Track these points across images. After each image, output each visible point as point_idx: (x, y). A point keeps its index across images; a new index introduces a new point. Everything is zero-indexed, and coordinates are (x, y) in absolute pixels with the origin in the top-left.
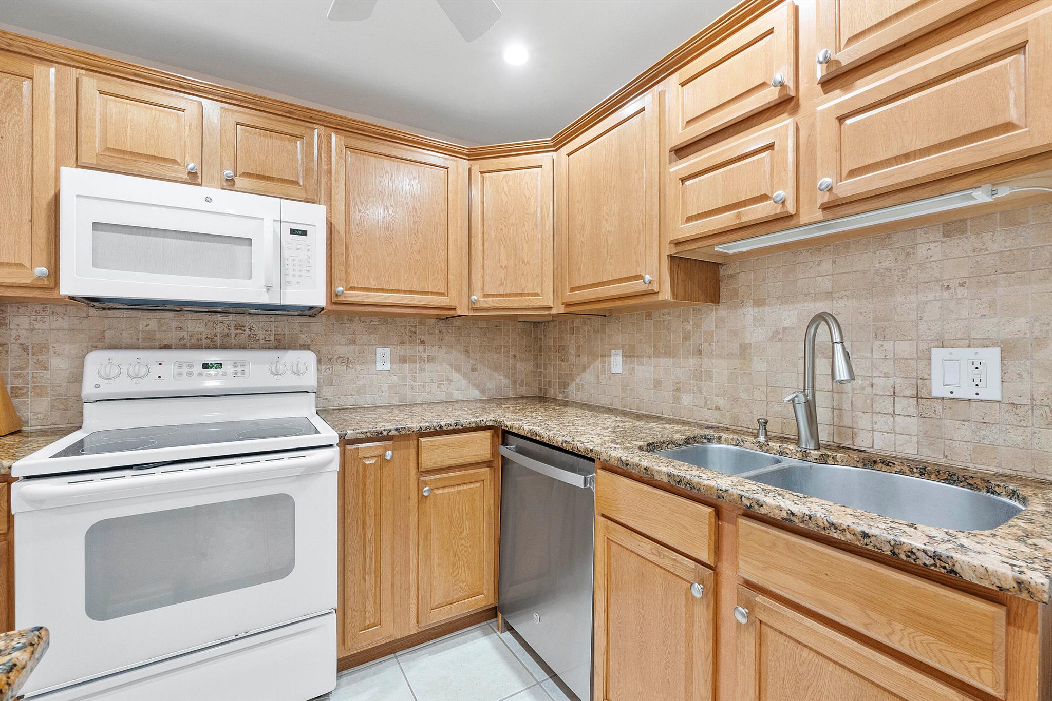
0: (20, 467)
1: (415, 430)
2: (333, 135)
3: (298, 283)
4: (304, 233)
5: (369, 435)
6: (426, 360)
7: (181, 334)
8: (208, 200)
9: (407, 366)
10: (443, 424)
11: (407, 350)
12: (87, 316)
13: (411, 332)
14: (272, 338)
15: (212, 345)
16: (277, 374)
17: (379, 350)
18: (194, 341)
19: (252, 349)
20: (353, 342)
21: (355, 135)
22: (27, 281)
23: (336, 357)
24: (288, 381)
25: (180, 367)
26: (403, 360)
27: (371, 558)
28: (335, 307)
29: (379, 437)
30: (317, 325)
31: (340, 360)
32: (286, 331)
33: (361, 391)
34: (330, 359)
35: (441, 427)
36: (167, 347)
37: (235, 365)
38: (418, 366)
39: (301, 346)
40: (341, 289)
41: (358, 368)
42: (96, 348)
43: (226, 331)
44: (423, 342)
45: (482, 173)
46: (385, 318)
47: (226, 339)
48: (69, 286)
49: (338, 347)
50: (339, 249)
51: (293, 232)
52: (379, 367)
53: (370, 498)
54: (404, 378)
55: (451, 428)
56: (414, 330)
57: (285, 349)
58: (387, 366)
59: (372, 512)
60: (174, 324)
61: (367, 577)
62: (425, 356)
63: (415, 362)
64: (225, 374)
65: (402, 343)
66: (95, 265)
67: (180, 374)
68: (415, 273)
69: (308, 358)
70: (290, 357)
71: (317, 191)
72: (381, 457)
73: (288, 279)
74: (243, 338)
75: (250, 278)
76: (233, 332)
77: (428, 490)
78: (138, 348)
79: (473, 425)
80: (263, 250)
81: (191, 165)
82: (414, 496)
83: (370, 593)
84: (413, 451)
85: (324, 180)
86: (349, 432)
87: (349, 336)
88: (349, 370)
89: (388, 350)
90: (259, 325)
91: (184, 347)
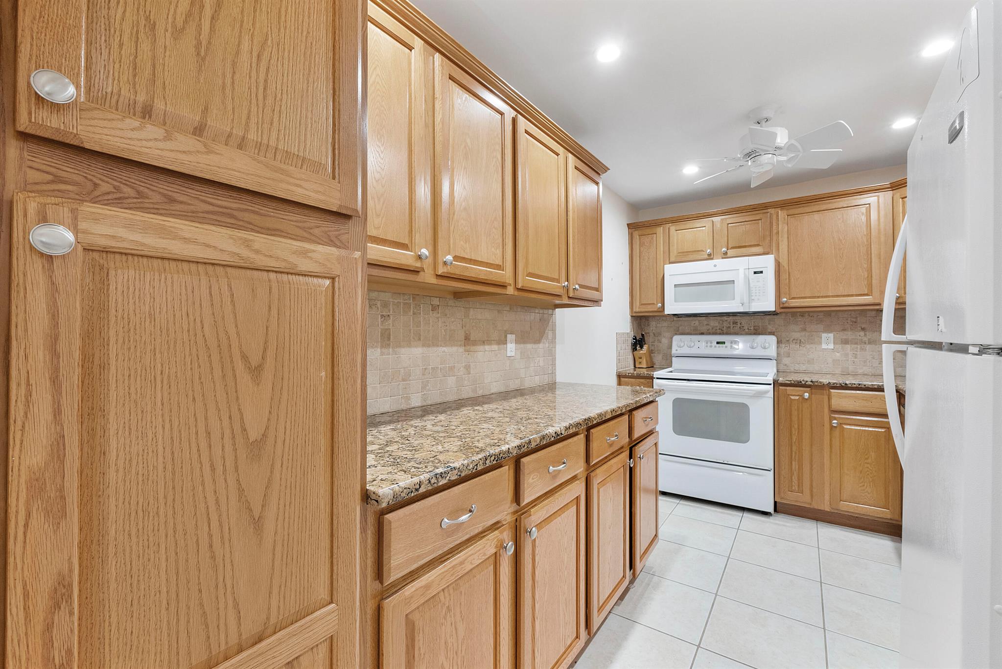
0: (656, 374)
1: (825, 384)
2: (780, 211)
3: (758, 299)
4: (761, 272)
5: (793, 382)
6: (867, 342)
7: (709, 327)
8: (715, 266)
9: (848, 346)
10: (847, 382)
11: (849, 335)
12: (673, 321)
13: (853, 322)
14: (752, 328)
15: (722, 333)
16: (752, 348)
17: (824, 335)
18: (714, 331)
19: (741, 334)
20: (804, 330)
22: (656, 309)
23: (792, 339)
24: (759, 352)
25: (707, 343)
26: (846, 342)
27: (796, 453)
28: (783, 310)
29: (799, 384)
30: (779, 320)
31: (794, 341)
32: (760, 324)
33: (811, 361)
34: (788, 341)
35: (846, 384)
36: (702, 334)
37: (731, 343)
38: (859, 346)
39: (769, 332)
40: (785, 299)
41: (808, 346)
42: (676, 334)
43: (729, 325)
44: (863, 329)
45: (902, 198)
46: (828, 314)
47: (729, 329)
48: (667, 312)
49: (793, 333)
50: (784, 276)
51: (755, 273)
52: (824, 346)
53: (795, 418)
54: (847, 355)
55: (855, 386)
56: (854, 320)
57: (759, 334)
58: (831, 346)
59: (796, 426)
60: (705, 323)
61: (793, 463)
62: (865, 339)
63: (856, 343)
64: (726, 347)
65: (844, 330)
66: (675, 302)
67: (707, 346)
68: (841, 283)
69: (772, 339)
70: (761, 339)
71: (770, 246)
72: (802, 396)
73: (753, 298)
74: (737, 328)
75: (734, 299)
76: (732, 326)
77: (837, 423)
78: (691, 334)
79: (876, 387)
80: (740, 286)
81: (709, 251)
82: (827, 426)
83: (795, 473)
84: (826, 398)
85: (775, 238)
86: (781, 379)
87: (801, 326)
88: (801, 348)
89: (831, 335)
90: (744, 321)
91: (709, 334)
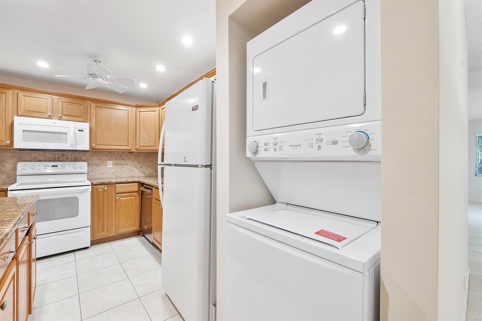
0: (10, 188)
1: (114, 182)
2: (92, 104)
3: (81, 144)
4: (82, 131)
5: (100, 183)
6: (125, 164)
7: (45, 157)
8: (54, 123)
9: (118, 166)
10: (122, 181)
11: (118, 162)
12: (17, 153)
13: (120, 156)
14: (73, 158)
15: (54, 160)
16: (75, 168)
17: (108, 162)
18: (49, 159)
19: (67, 161)
20: (100, 159)
21: (99, 103)
22: (4, 145)
23: (94, 164)
24: (78, 170)
25: (45, 166)
26: (117, 164)
27: (101, 215)
28: (92, 150)
29: (103, 184)
30: (88, 155)
31: (95, 165)
32: (78, 156)
33: (102, 174)
34: (92, 164)
35: (122, 182)
36: (40, 161)
37: (62, 166)
38: (122, 166)
39: (83, 160)
40: (94, 145)
41: (102, 167)
42: (19, 161)
43: (59, 156)
44: (123, 159)
45: (139, 112)
46: (110, 152)
47: (59, 159)
48: (15, 147)
49: (95, 161)
50: (93, 134)
51: (79, 130)
52: (108, 166)
53: (101, 200)
54: (117, 170)
55: (125, 182)
56: (120, 155)
57: (77, 161)
58: (111, 166)
59: (101, 203)
60: (43, 154)
61: (100, 220)
62: (124, 163)
63: (121, 165)
64: (58, 168)
65: (116, 160)
66: (23, 141)
67: (45, 168)
68: (118, 140)
69: (85, 164)
70: (79, 164)
71: (86, 119)
72: (104, 189)
73: (78, 143)
74: (64, 158)
75: (67, 143)
76: (61, 157)
77: (118, 198)
78: (32, 161)
79: (132, 181)
80: (70, 135)
81: (49, 114)
82: (114, 200)
83: (101, 224)
84: (114, 188)
85: (89, 115)
86: (94, 182)
87: (99, 158)
88: (98, 167)
89: (111, 162)
90: (69, 155)
91: (46, 161)
